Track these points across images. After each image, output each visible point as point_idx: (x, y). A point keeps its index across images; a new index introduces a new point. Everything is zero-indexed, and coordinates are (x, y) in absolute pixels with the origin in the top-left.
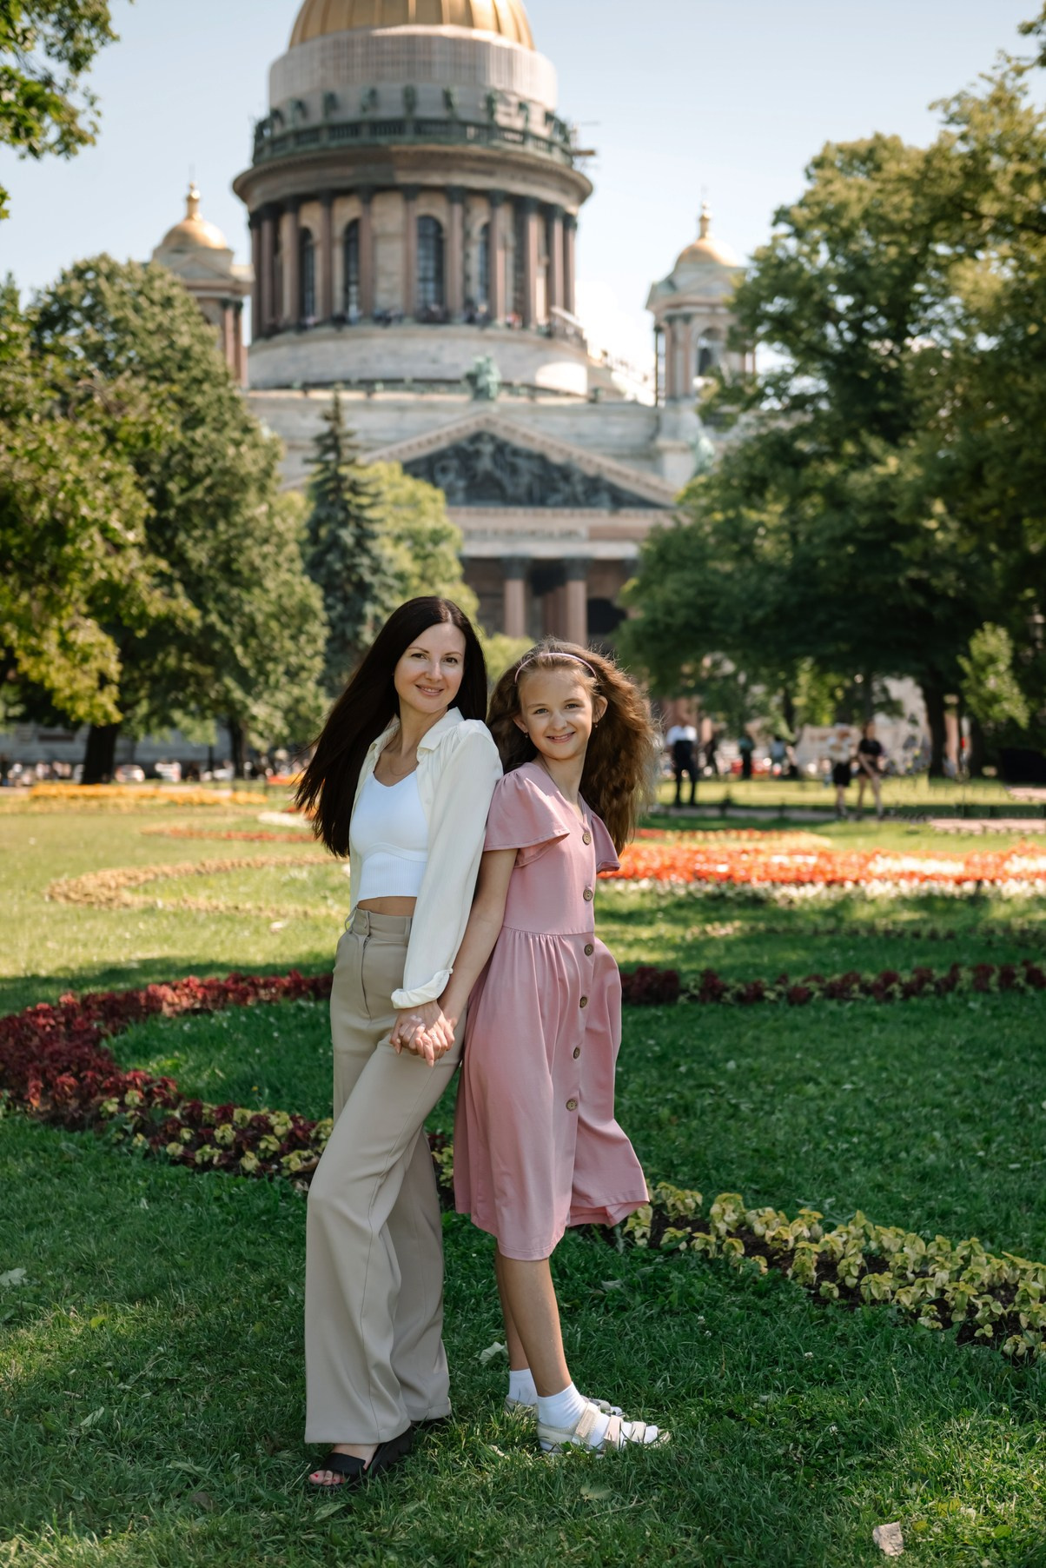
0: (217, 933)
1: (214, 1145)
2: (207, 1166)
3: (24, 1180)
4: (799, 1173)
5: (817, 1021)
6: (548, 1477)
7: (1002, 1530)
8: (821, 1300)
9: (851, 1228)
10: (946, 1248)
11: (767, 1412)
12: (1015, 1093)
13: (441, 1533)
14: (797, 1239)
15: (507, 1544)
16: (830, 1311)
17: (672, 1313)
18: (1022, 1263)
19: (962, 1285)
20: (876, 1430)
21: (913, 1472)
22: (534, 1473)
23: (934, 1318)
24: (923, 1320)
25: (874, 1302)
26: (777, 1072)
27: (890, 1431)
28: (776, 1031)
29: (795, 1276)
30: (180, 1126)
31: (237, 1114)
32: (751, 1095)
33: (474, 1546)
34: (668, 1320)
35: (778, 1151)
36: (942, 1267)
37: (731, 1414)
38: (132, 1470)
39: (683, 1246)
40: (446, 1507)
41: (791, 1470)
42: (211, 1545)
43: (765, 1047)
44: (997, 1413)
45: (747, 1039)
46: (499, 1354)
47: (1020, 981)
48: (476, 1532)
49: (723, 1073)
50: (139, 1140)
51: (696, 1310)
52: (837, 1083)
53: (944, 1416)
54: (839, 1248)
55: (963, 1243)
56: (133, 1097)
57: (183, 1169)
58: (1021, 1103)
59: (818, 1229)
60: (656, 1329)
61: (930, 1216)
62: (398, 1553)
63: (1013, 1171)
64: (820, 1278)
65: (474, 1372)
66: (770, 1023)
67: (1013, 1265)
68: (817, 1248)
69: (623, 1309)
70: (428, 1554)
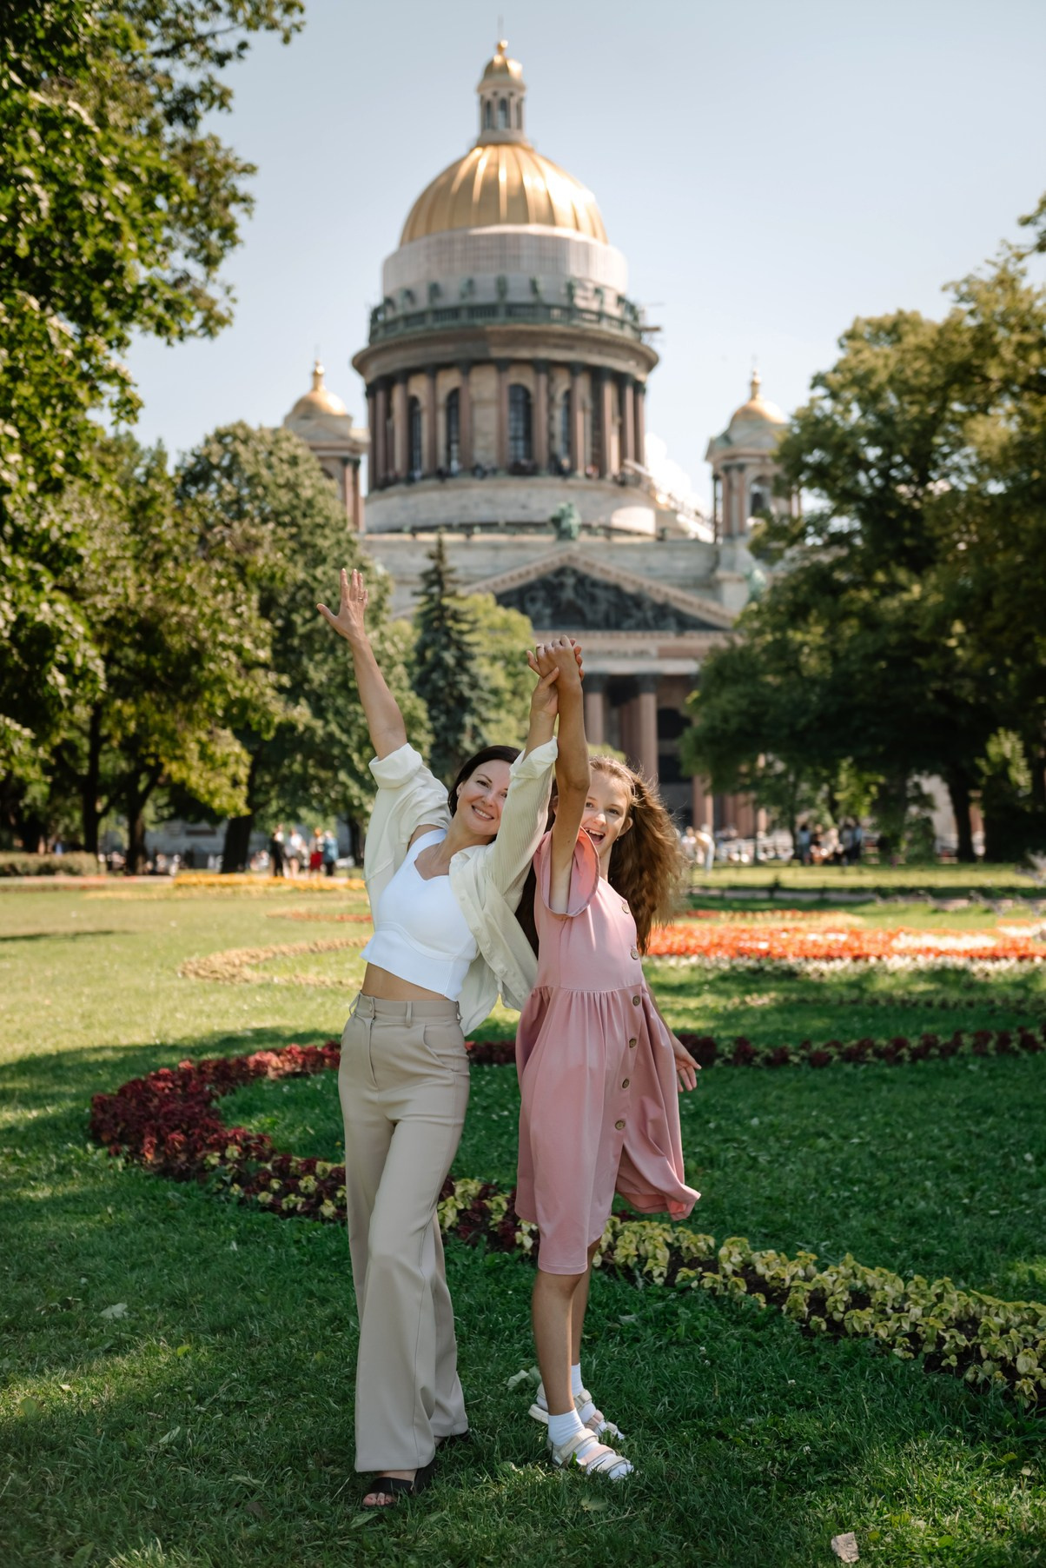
0: (323, 1005)
1: (298, 1193)
2: (292, 1212)
3: (134, 1224)
4: (804, 1218)
5: (834, 1082)
6: (554, 1490)
7: (946, 1540)
8: (808, 1332)
9: (842, 1269)
10: (923, 1287)
11: (751, 1433)
12: (1002, 1147)
13: (458, 1540)
14: (793, 1278)
15: (514, 1550)
16: (815, 1343)
17: (678, 1343)
18: (988, 1299)
19: (932, 1320)
20: (844, 1450)
21: (872, 1488)
22: (544, 1487)
23: (908, 1349)
24: (897, 1351)
25: (856, 1334)
26: (795, 1127)
27: (855, 1451)
28: (798, 1091)
29: (789, 1311)
30: (270, 1177)
31: (319, 1166)
32: (768, 1149)
33: (487, 1551)
34: (674, 1350)
35: (788, 1199)
36: (916, 1303)
37: (720, 1435)
38: (198, 1481)
39: (694, 1284)
40: (466, 1517)
41: (767, 1485)
42: (259, 1551)
43: (786, 1105)
44: (951, 1435)
45: (770, 1099)
46: (524, 1381)
47: (1015, 1045)
48: (489, 1539)
49: (746, 1129)
50: (236, 1189)
51: (698, 1342)
52: (846, 1138)
53: (904, 1438)
54: (828, 1287)
55: (938, 1282)
56: (233, 1151)
57: (270, 1215)
58: (1005, 1156)
59: (812, 1268)
60: (662, 1358)
61: (915, 1256)
62: (419, 1558)
63: (992, 1217)
64: (810, 1314)
65: (501, 1396)
66: (794, 1084)
67: (981, 1302)
68: (809, 1286)
69: (637, 1340)
70: (444, 1558)
